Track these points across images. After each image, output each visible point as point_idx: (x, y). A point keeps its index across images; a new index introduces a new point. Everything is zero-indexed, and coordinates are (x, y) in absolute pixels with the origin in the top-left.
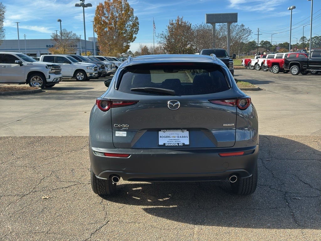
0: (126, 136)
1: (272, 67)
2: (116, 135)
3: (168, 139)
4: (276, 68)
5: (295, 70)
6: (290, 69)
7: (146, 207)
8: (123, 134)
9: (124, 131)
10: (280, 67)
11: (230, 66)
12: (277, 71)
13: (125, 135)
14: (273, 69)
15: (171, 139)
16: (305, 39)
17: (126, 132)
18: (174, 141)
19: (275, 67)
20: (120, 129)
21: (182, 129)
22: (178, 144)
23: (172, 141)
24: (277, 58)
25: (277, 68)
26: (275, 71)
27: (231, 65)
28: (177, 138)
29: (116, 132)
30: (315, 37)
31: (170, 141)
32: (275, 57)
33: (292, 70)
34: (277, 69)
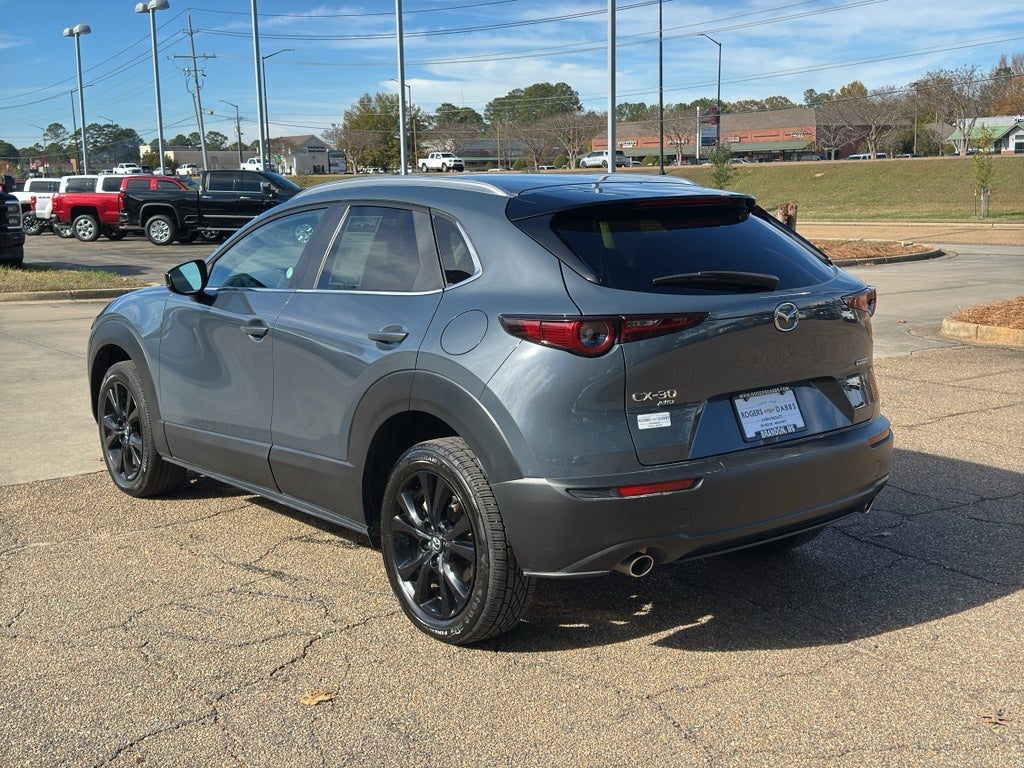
0: (669, 424)
1: (73, 220)
2: (641, 427)
3: (760, 417)
4: (86, 222)
5: (161, 230)
6: (143, 225)
7: (664, 634)
8: (660, 420)
9: (663, 408)
10: (102, 220)
11: (11, 218)
12: (90, 233)
13: (667, 423)
14: (78, 227)
15: (764, 417)
16: (61, 130)
17: (667, 414)
18: (773, 421)
19: (82, 221)
20: (650, 408)
21: (779, 386)
22: (785, 428)
23: (769, 422)
24: (68, 189)
25: (89, 222)
26: (84, 235)
27: (12, 212)
28: (775, 414)
29: (639, 417)
30: (93, 126)
31: (766, 422)
32: (62, 189)
33: (152, 229)
34: (90, 226)
